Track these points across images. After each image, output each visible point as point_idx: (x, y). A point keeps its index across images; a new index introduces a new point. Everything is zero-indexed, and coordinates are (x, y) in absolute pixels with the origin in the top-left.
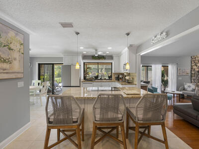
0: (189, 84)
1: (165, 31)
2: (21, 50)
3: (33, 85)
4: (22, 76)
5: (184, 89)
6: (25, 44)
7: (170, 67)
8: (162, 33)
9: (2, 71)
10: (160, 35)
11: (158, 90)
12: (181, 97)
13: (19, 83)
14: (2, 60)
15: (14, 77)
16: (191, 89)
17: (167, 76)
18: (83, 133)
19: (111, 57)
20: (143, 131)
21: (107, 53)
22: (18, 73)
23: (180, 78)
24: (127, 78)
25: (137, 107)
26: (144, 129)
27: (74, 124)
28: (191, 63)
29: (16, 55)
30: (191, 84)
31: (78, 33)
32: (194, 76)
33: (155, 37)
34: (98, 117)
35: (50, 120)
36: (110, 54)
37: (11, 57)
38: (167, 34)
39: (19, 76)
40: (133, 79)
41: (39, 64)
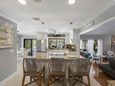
0: (110, 52)
1: (93, 21)
2: (12, 33)
3: (21, 51)
4: (13, 47)
5: (107, 54)
6: (14, 29)
7: (99, 41)
8: (91, 23)
9: (1, 44)
10: (90, 24)
11: (91, 54)
12: (104, 59)
13: (11, 50)
14: (2, 38)
15: (8, 47)
16: (111, 54)
17: (97, 47)
18: (44, 78)
19: (64, 36)
20: (77, 79)
21: (62, 33)
22: (10, 45)
23: (105, 48)
24: (72, 47)
25: (73, 65)
26: (78, 78)
27: (38, 74)
28: (112, 39)
29: (9, 35)
30: (111, 52)
31: (43, 23)
32: (114, 47)
33: (87, 25)
34: (51, 70)
35: (25, 71)
36: (63, 34)
37: (6, 37)
38: (93, 23)
39: (11, 46)
40: (76, 48)
41: (24, 39)
